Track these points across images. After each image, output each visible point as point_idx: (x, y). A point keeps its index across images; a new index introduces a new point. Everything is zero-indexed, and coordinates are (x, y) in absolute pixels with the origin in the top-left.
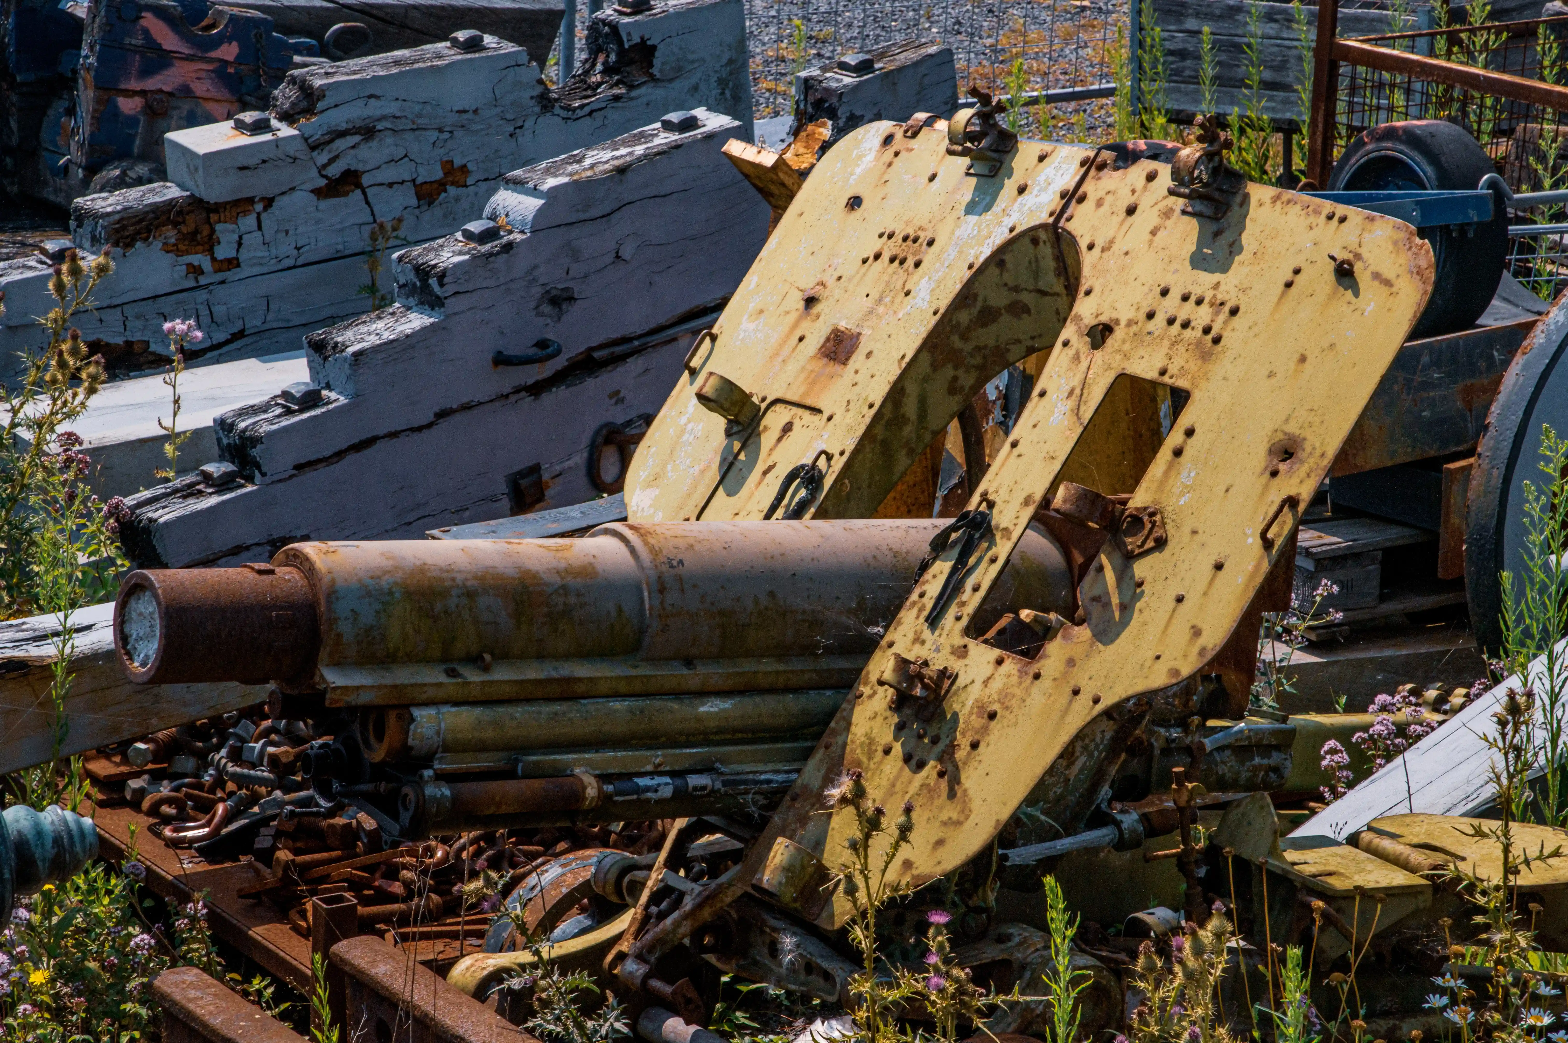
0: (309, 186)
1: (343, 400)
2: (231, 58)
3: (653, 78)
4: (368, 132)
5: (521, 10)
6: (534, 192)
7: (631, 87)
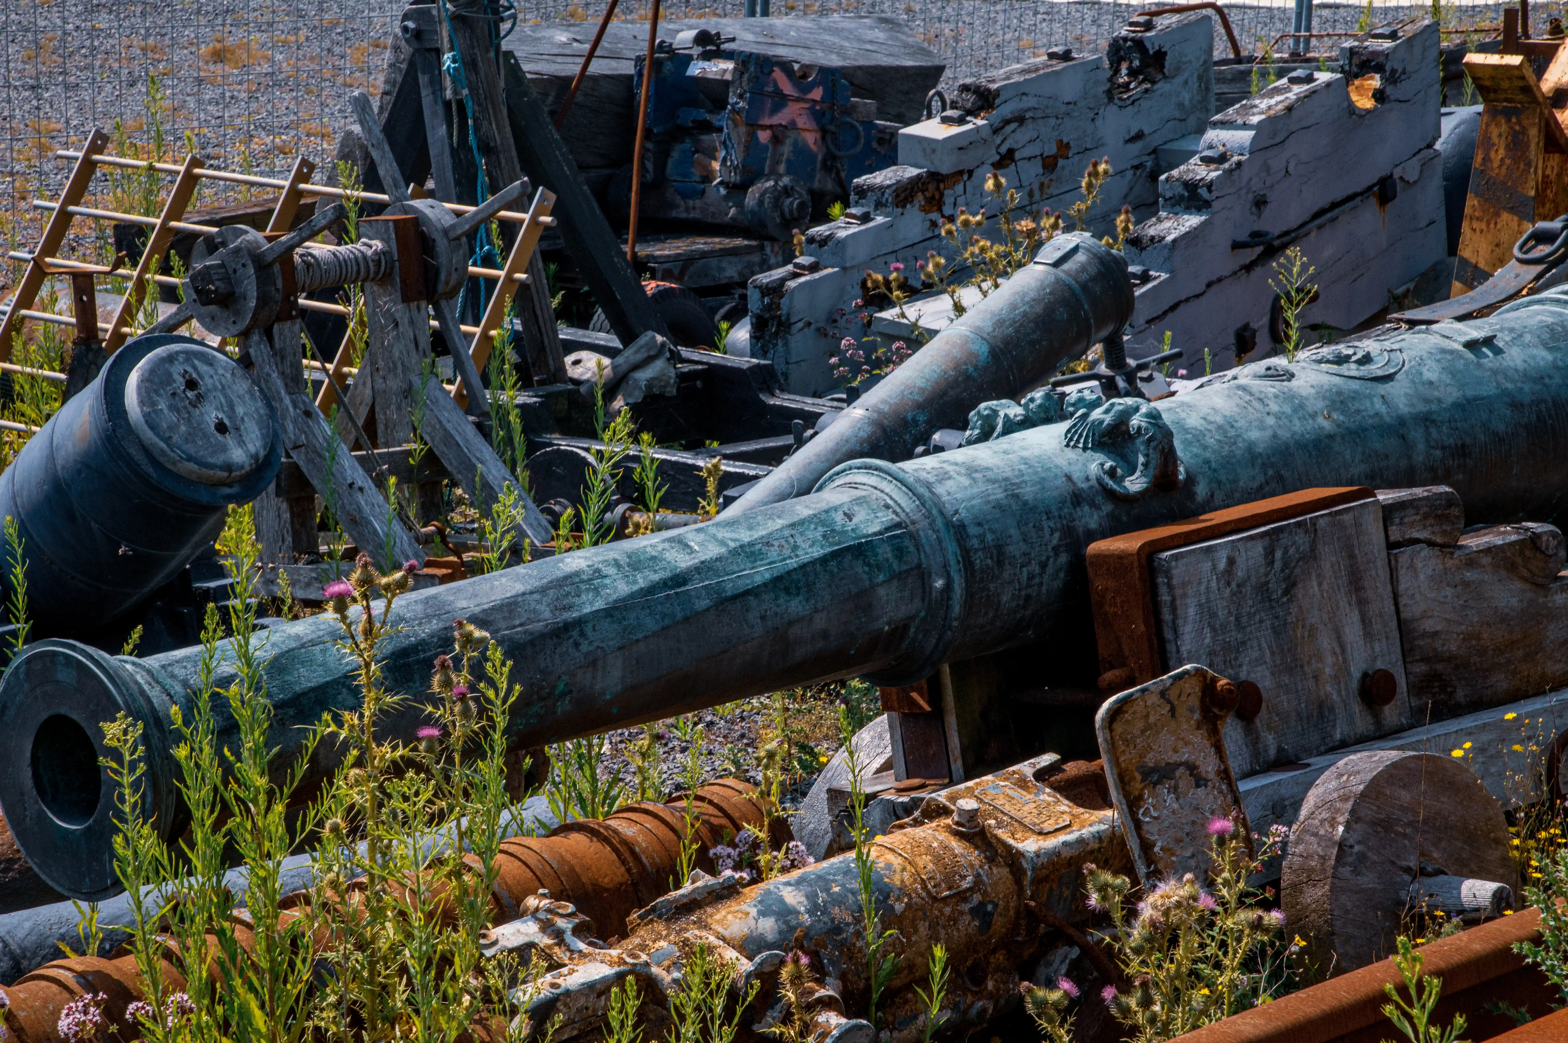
0: (990, 161)
1: (1164, 276)
2: (818, 98)
3: (1165, 77)
4: (1020, 119)
5: (920, 67)
6: (1245, 126)
7: (1153, 83)
